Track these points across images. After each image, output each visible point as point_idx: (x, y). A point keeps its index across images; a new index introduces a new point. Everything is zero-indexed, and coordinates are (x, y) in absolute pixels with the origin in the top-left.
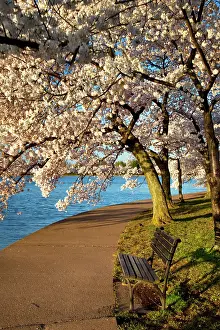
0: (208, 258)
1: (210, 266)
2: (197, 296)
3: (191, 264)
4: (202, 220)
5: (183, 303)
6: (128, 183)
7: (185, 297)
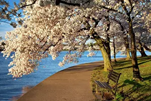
0: (131, 83)
1: (132, 86)
2: (127, 96)
3: (124, 85)
4: (126, 69)
5: (122, 98)
6: (90, 53)
7: (123, 96)
